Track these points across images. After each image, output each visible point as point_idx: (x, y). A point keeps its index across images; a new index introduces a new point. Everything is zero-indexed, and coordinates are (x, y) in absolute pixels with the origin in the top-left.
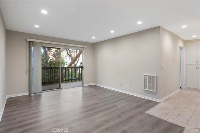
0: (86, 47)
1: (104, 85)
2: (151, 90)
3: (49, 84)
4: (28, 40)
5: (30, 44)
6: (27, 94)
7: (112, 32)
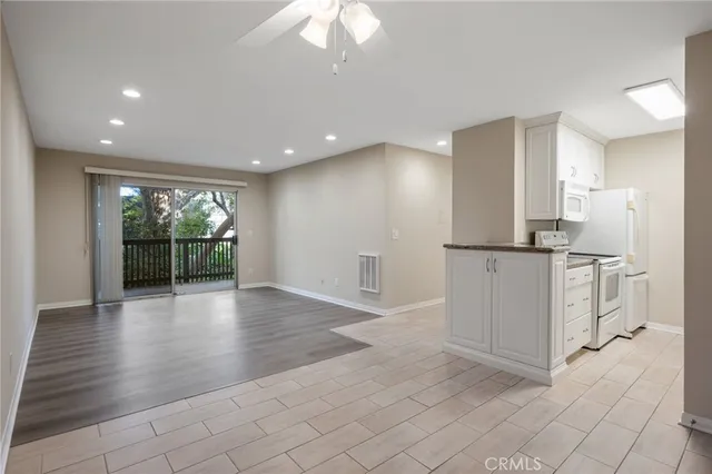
0: (245, 184)
1: (288, 285)
2: (370, 290)
3: (150, 285)
4: (89, 170)
5: (93, 181)
6: (88, 302)
7: (289, 152)
